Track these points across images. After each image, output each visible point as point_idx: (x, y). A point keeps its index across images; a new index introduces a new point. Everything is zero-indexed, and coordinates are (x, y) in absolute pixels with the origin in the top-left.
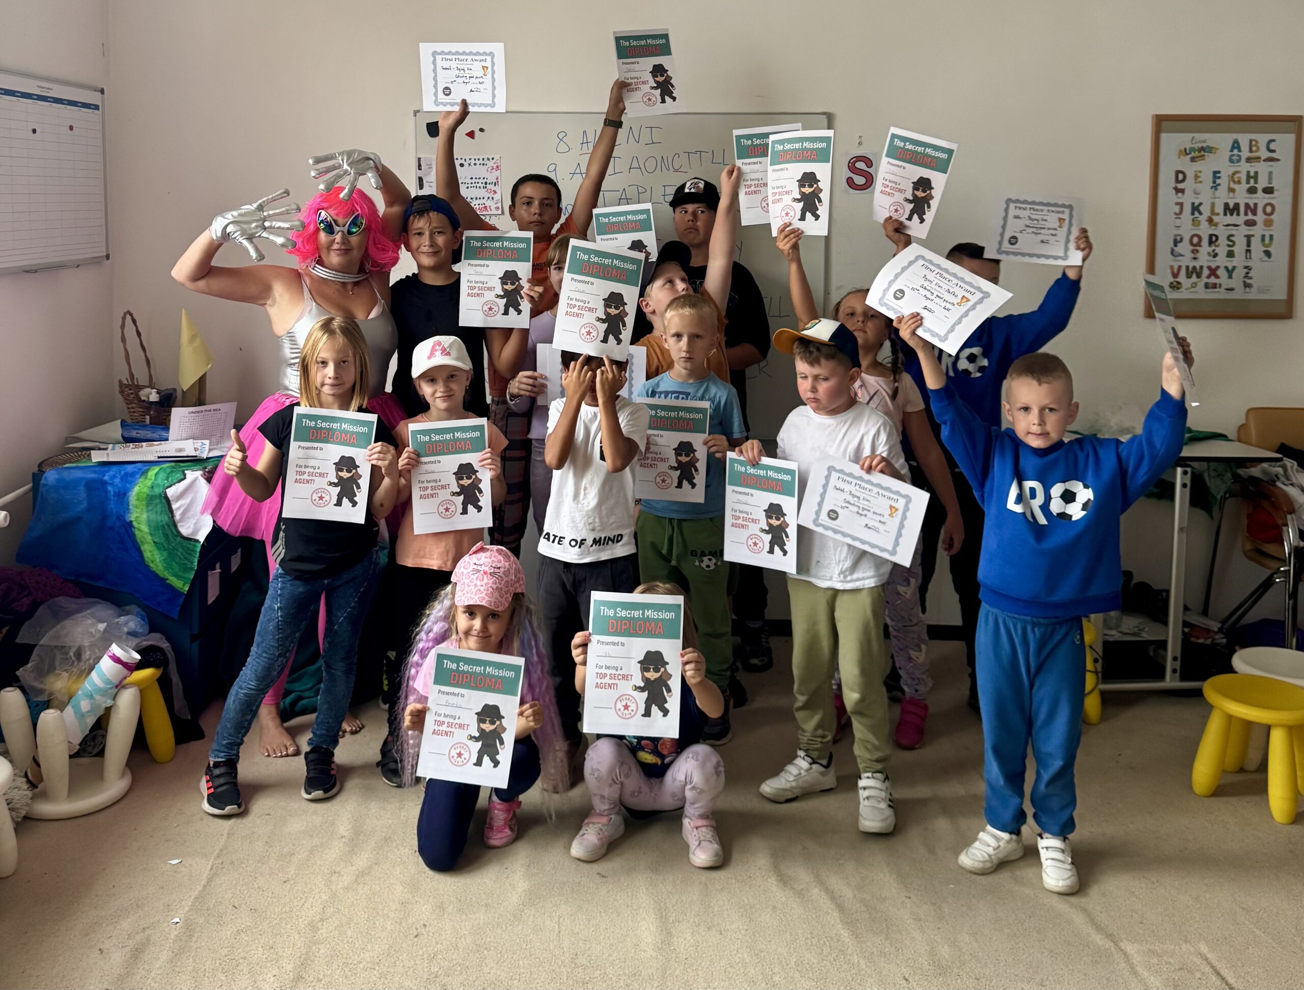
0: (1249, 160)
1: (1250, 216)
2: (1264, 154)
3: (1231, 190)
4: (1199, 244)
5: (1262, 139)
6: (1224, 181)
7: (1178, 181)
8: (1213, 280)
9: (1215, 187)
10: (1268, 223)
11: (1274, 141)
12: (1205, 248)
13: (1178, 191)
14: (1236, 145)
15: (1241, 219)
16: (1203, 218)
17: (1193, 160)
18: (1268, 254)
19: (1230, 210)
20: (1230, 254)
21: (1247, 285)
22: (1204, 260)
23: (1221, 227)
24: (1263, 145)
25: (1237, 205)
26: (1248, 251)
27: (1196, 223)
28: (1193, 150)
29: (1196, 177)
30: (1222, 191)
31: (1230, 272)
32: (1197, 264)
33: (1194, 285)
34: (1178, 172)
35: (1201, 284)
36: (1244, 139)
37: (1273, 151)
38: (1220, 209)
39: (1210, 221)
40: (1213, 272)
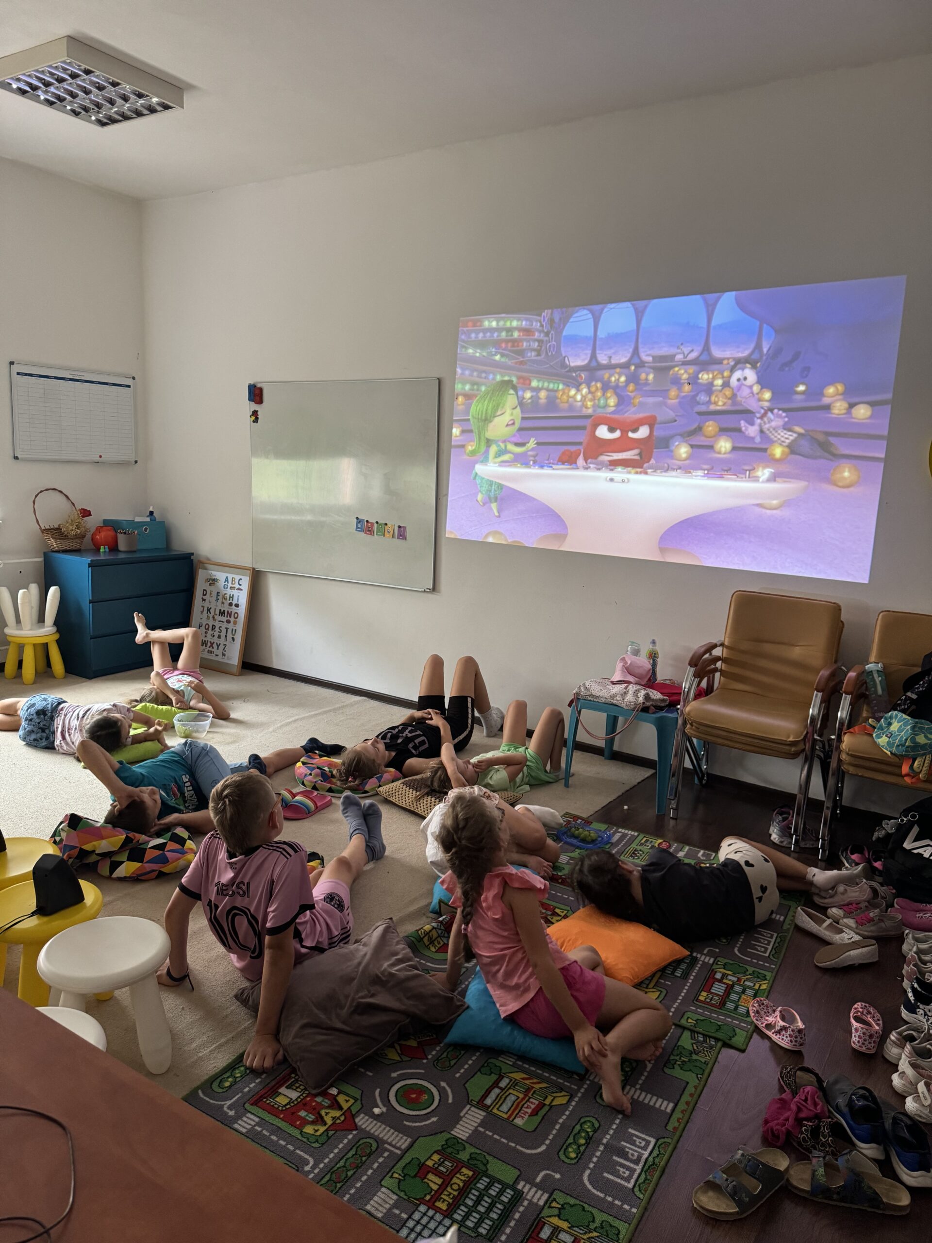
0: (231, 588)
1: (228, 618)
2: (237, 586)
3: (223, 603)
4: (208, 629)
5: (237, 577)
6: (220, 597)
7: (204, 595)
8: (211, 649)
9: (217, 600)
10: (235, 623)
11: (241, 579)
12: (210, 632)
13: (204, 600)
14: (227, 580)
15: (224, 619)
16: (211, 616)
17: (210, 584)
18: (233, 639)
19: (222, 613)
20: (219, 637)
21: (224, 655)
22: (209, 638)
23: (217, 622)
24: (237, 581)
25: (224, 611)
26: (226, 636)
27: (208, 618)
28: (211, 579)
29: (211, 594)
30: (220, 601)
31: (218, 646)
32: (206, 639)
33: (204, 650)
34: (204, 590)
35: (206, 650)
36: (230, 576)
37: (240, 585)
38: (217, 612)
39: (213, 617)
40: (212, 644)
